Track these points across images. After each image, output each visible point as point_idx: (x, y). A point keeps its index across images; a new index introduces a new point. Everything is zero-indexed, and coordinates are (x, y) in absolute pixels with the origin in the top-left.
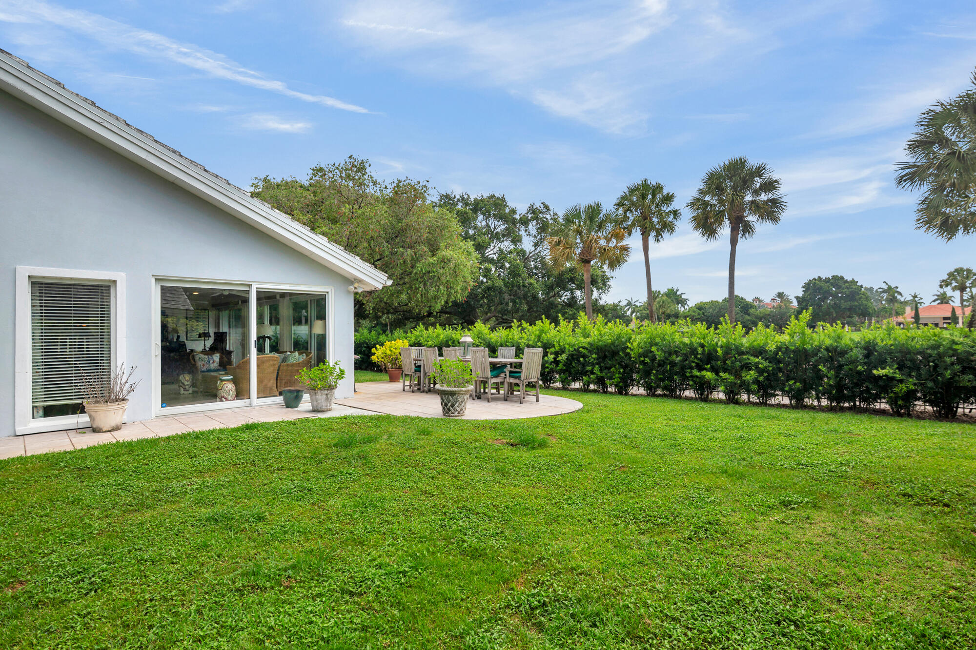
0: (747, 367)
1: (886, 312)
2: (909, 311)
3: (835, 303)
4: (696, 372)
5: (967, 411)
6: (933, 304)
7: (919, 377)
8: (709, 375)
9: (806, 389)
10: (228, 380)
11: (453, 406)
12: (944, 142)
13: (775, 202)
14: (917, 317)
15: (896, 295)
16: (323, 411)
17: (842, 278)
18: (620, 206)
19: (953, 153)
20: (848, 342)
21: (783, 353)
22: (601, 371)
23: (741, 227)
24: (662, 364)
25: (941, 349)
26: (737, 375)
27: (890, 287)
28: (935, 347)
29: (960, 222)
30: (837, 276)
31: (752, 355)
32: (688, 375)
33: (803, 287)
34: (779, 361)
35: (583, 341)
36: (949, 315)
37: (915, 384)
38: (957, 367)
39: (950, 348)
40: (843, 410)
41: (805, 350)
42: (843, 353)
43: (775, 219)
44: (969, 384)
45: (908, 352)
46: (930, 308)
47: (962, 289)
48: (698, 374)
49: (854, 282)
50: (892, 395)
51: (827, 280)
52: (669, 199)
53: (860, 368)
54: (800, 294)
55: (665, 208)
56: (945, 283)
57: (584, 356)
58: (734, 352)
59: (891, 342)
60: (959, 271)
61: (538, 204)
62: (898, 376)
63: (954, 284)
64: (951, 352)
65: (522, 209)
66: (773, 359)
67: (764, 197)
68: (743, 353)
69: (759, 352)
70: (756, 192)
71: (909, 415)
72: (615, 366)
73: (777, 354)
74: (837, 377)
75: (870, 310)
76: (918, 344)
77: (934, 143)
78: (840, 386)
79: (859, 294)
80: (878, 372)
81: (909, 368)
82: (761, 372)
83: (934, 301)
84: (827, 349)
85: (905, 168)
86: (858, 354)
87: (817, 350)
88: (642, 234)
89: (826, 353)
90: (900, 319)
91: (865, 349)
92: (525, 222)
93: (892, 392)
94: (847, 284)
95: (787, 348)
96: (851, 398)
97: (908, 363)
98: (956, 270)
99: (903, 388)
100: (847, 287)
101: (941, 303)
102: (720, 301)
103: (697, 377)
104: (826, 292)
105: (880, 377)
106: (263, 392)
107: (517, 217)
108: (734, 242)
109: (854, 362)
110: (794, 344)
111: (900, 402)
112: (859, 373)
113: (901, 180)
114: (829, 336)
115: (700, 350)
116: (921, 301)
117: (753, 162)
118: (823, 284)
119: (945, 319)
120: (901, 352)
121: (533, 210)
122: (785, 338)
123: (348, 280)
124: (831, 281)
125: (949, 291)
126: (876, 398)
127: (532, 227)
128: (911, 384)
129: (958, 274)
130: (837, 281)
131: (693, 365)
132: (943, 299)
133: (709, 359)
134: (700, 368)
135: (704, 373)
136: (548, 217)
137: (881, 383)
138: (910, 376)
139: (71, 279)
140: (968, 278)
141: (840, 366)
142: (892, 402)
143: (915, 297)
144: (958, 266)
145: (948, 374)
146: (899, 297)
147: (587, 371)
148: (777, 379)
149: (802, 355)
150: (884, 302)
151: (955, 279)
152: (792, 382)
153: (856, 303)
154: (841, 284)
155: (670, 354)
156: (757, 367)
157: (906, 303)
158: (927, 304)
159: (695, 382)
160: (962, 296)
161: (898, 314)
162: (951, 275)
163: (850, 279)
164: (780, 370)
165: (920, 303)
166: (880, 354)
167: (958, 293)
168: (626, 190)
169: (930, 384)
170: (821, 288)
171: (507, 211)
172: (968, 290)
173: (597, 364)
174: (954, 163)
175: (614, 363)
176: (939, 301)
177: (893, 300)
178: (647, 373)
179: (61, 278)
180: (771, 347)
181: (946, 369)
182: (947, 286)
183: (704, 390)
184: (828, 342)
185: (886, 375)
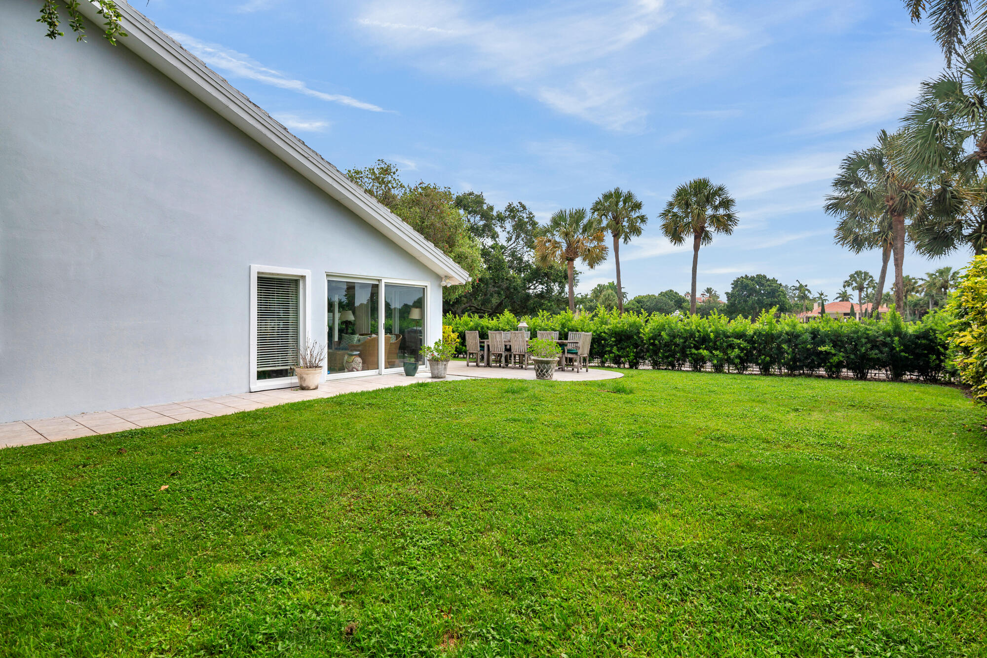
0: (731, 346)
1: (798, 307)
2: (816, 307)
3: (759, 299)
4: (694, 351)
5: (873, 375)
6: (836, 301)
7: (846, 351)
8: (705, 353)
9: (772, 362)
10: (355, 355)
11: (547, 372)
12: (859, 183)
13: (729, 217)
14: (823, 312)
15: (806, 292)
16: (442, 378)
17: (765, 277)
18: (595, 211)
19: (864, 192)
20: (801, 329)
21: (757, 337)
22: (618, 350)
23: (701, 236)
24: (667, 345)
25: (860, 334)
26: (725, 353)
27: (801, 286)
28: (856, 332)
29: (866, 239)
30: (760, 275)
31: (735, 338)
32: (688, 353)
33: (732, 284)
34: (754, 342)
35: (606, 328)
36: (848, 311)
37: (843, 357)
38: (869, 345)
39: (865, 333)
40: (795, 376)
41: (772, 334)
42: (797, 336)
43: (728, 231)
44: (875, 356)
45: (840, 336)
46: (833, 304)
47: (861, 289)
48: (696, 352)
49: (774, 280)
50: (828, 364)
51: (752, 279)
52: (638, 206)
53: (809, 346)
54: (730, 290)
55: (634, 215)
56: (847, 284)
57: (605, 339)
58: (722, 336)
59: (828, 329)
60: (858, 273)
61: (515, 204)
62: (833, 351)
63: (855, 284)
64: (865, 336)
65: (500, 207)
66: (751, 340)
67: (721, 212)
68: (729, 337)
69: (741, 335)
70: (716, 208)
71: (839, 378)
72: (629, 347)
73: (753, 337)
74: (793, 352)
75: (787, 306)
76: (845, 330)
77: (852, 183)
78: (794, 359)
79: (778, 292)
80: (822, 349)
81: (840, 346)
82: (742, 349)
83: (837, 299)
84: (787, 333)
85: (830, 199)
86: (807, 336)
87: (780, 335)
88: (614, 236)
89: (786, 336)
90: (809, 314)
91: (811, 333)
92: (501, 218)
93: (829, 362)
94: (769, 283)
95: (760, 333)
96: (801, 368)
97: (839, 343)
98: (856, 273)
99: (835, 359)
100: (769, 286)
101: (842, 301)
102: (657, 295)
103: (695, 354)
104: (751, 289)
105: (821, 352)
106: (390, 364)
107: (495, 213)
108: (696, 248)
109: (805, 342)
110: (764, 330)
111: (834, 369)
112: (808, 350)
113: (828, 208)
114: (788, 325)
115: (697, 334)
116: (825, 298)
117: (715, 183)
118: (749, 282)
119: (845, 314)
120: (834, 335)
121: (511, 209)
122: (757, 326)
123: (439, 277)
124: (756, 279)
125: (849, 290)
126: (819, 366)
127: (509, 225)
128: (840, 357)
129: (858, 276)
130: (761, 279)
131: (692, 345)
132: (844, 297)
133: (704, 341)
134: (697, 348)
135: (701, 351)
136: (525, 215)
137: (822, 356)
138: (840, 351)
139: (278, 274)
140: (865, 279)
141: (796, 346)
142: (828, 369)
143: (822, 294)
144: (858, 269)
145: (863, 350)
146: (809, 294)
147: (606, 351)
148: (752, 355)
149: (770, 338)
150: (796, 299)
151: (855, 280)
152: (763, 357)
153: (776, 300)
154: (764, 282)
155: (674, 337)
156: (739, 347)
157: (814, 300)
158: (831, 301)
159: (693, 358)
160: (860, 295)
161: (807, 309)
162: (852, 276)
163: (771, 278)
164: (755, 348)
165: (825, 300)
166: (821, 337)
167: (857, 292)
168: (601, 198)
169: (852, 356)
170: (747, 285)
171: (485, 207)
172: (865, 289)
173: (615, 345)
174: (865, 199)
175: (629, 344)
176: (841, 299)
177: (804, 297)
178: (656, 353)
179: (273, 274)
180: (750, 332)
181: (862, 346)
182: (849, 286)
183: (698, 364)
184: (787, 329)
185: (825, 351)
